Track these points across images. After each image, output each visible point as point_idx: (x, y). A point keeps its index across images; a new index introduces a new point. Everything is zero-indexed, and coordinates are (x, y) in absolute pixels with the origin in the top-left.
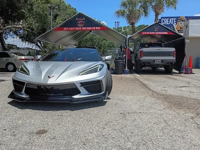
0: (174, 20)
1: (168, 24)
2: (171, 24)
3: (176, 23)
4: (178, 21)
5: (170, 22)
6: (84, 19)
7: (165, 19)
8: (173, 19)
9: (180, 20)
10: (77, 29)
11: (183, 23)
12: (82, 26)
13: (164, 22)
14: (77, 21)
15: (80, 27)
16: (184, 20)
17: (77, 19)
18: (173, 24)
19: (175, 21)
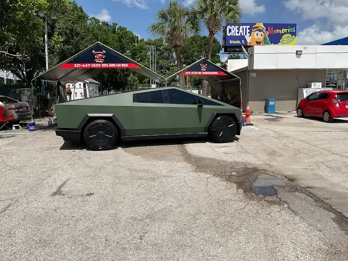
0: (246, 28)
1: (237, 35)
2: (242, 35)
3: (249, 34)
4: (253, 30)
5: (241, 31)
6: (105, 52)
7: (232, 27)
8: (244, 27)
9: (256, 29)
10: (94, 65)
11: (260, 33)
12: (101, 61)
13: (230, 31)
14: (94, 55)
15: (98, 63)
16: (261, 29)
17: (93, 51)
18: (244, 35)
19: (248, 31)
